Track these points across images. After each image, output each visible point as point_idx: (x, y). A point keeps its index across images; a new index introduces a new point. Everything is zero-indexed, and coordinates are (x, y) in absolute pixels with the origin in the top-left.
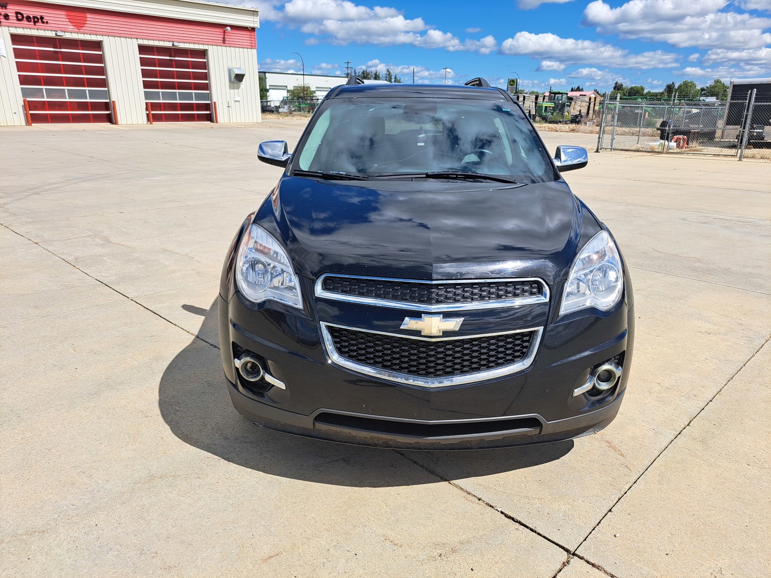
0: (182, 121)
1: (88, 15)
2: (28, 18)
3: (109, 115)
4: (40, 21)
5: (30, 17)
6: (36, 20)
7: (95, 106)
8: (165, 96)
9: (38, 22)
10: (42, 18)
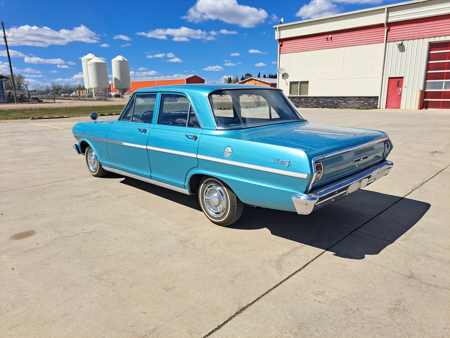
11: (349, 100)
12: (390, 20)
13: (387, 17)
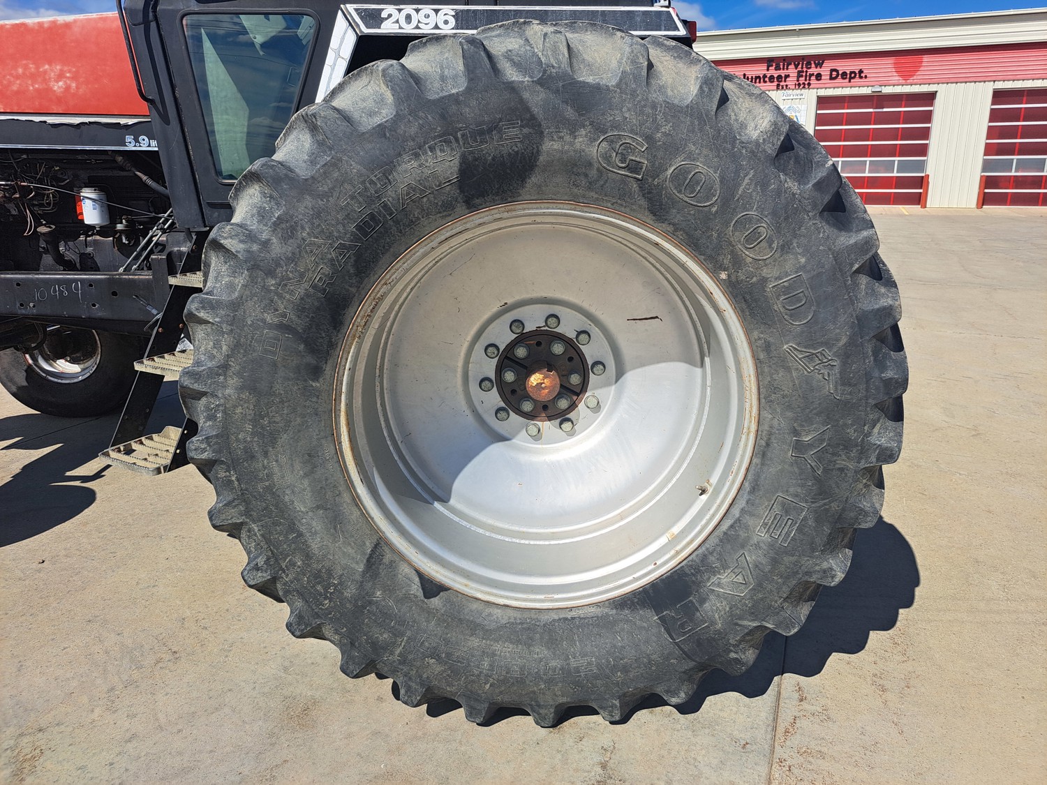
2: (844, 75)
3: (921, 193)
4: (857, 76)
5: (845, 72)
6: (853, 75)
9: (854, 77)
10: (861, 72)
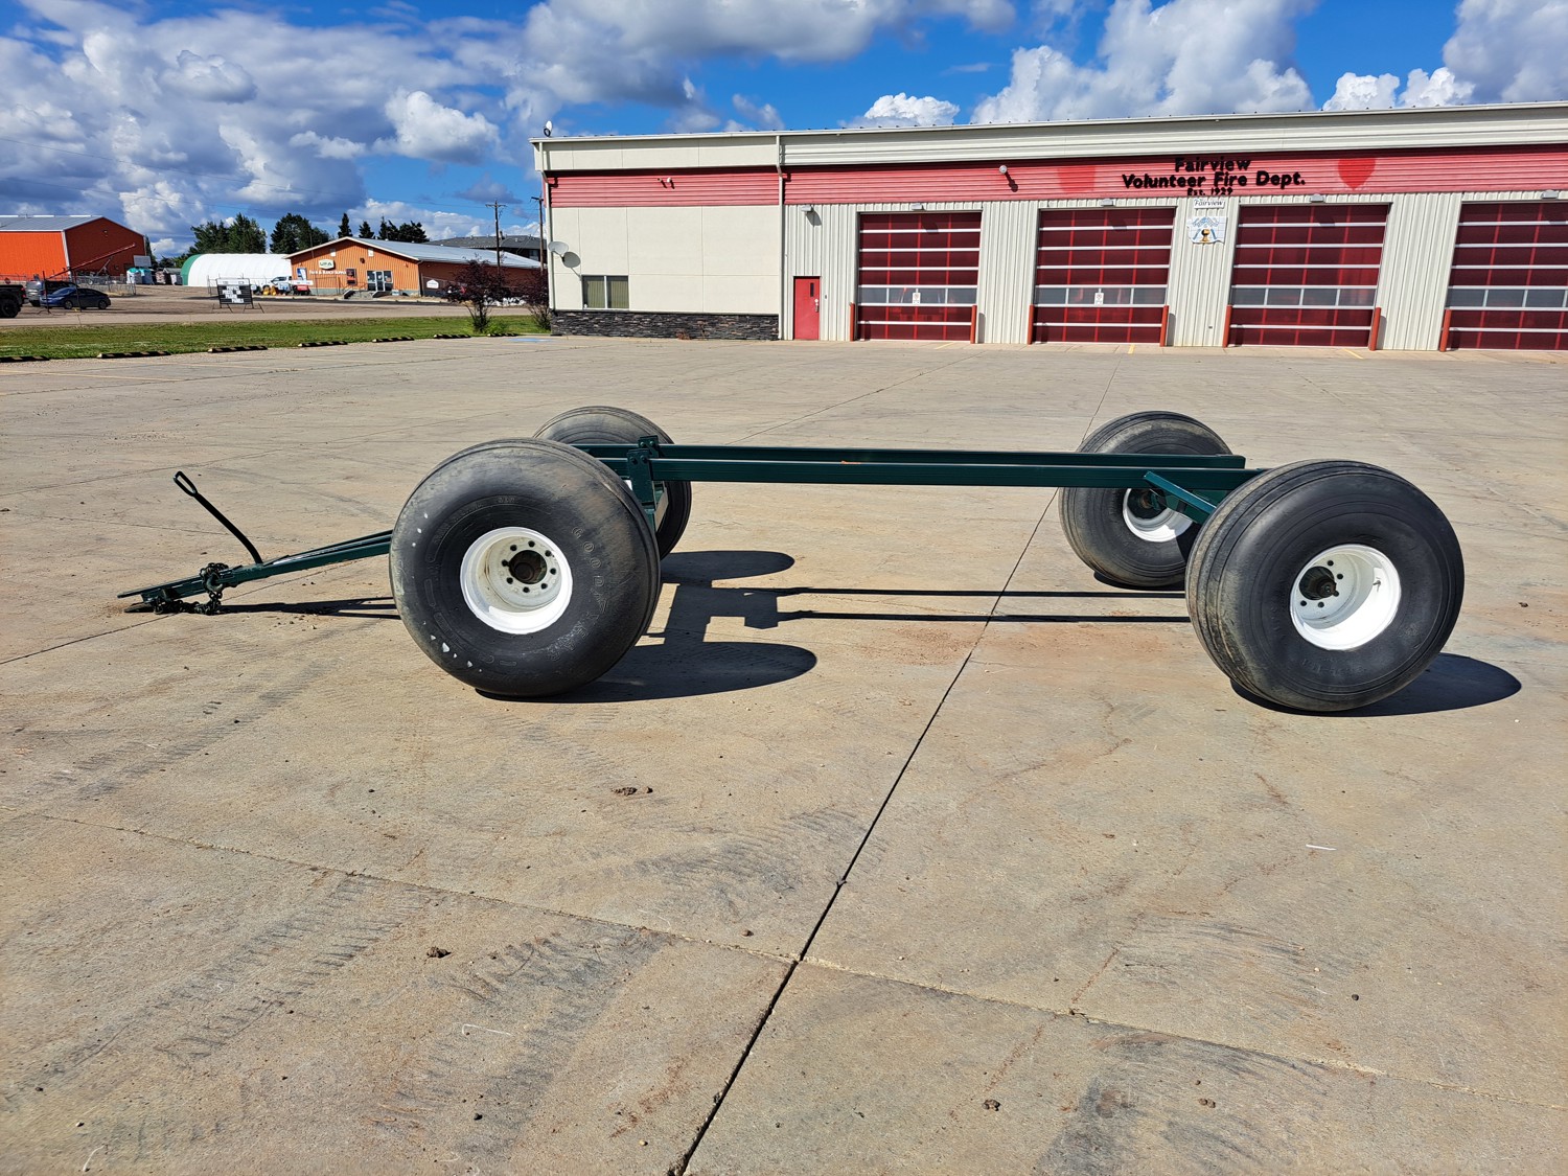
0: (1519, 348)
1: (1379, 161)
2: (1275, 180)
3: (1368, 331)
4: (1292, 181)
5: (1278, 176)
6: (1287, 180)
7: (1344, 317)
8: (1495, 298)
9: (1288, 183)
10: (1297, 175)
11: (720, 321)
12: (789, 161)
13: (783, 154)
